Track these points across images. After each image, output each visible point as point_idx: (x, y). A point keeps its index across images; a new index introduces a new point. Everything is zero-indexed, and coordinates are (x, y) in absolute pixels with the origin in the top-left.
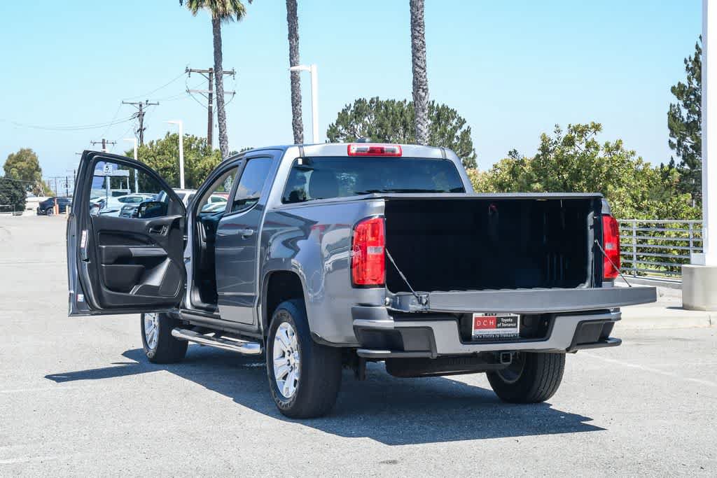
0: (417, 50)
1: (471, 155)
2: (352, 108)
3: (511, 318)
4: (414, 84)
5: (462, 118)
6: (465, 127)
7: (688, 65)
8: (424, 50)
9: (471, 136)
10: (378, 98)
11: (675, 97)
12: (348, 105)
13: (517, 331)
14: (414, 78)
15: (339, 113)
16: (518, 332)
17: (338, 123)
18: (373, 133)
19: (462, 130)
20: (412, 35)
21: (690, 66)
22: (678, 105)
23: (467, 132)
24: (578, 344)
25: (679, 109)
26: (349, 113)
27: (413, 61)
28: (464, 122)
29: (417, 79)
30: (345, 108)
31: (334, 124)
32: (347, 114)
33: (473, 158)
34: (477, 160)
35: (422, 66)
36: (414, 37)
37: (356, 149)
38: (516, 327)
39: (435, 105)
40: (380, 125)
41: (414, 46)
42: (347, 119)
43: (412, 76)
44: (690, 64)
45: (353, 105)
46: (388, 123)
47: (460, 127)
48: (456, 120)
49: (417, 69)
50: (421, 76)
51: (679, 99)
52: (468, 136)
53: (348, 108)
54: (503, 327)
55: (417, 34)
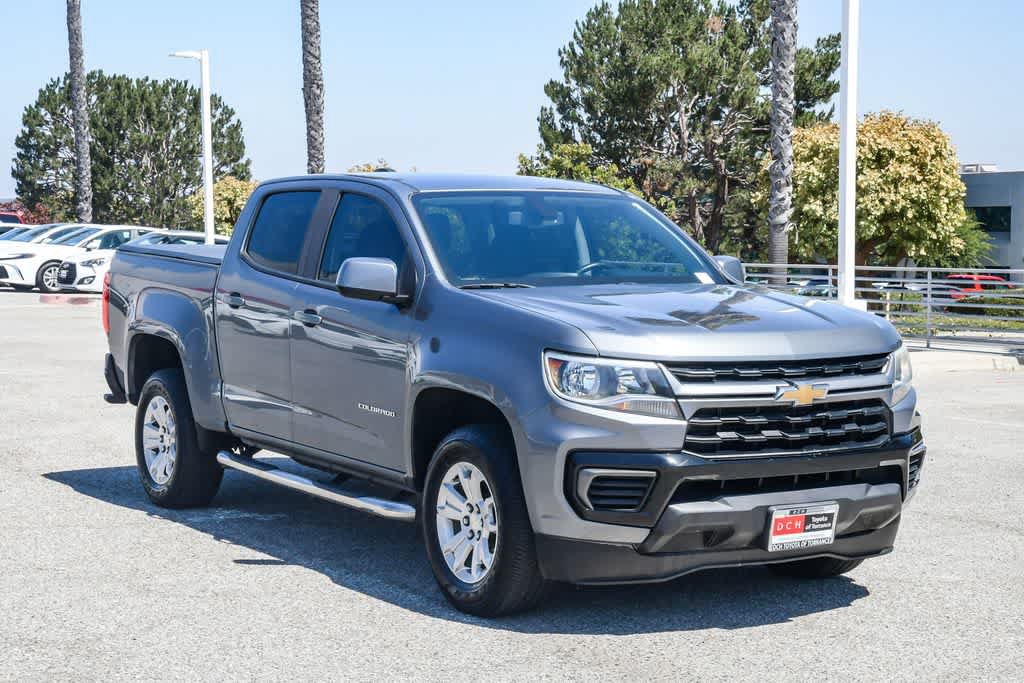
0: (309, 34)
1: (242, 161)
2: (61, 85)
4: (305, 78)
5: (230, 108)
6: (234, 120)
7: (563, 58)
8: (319, 33)
9: (243, 134)
10: (101, 72)
11: (549, 99)
12: (55, 79)
14: (305, 69)
15: (41, 91)
17: (38, 105)
18: (100, 123)
19: (229, 124)
20: (303, 13)
21: (565, 59)
22: (551, 109)
23: (237, 128)
25: (551, 114)
26: (57, 91)
27: (304, 48)
28: (232, 113)
29: (310, 72)
30: (50, 83)
31: (33, 107)
32: (54, 93)
33: (246, 165)
34: (251, 168)
35: (317, 54)
36: (305, 16)
39: (189, 87)
40: (110, 113)
41: (305, 27)
42: (55, 101)
43: (303, 66)
44: (565, 56)
45: (62, 80)
46: (123, 110)
47: (228, 120)
48: (220, 110)
49: (310, 59)
50: (315, 68)
51: (553, 100)
52: (238, 134)
53: (55, 84)
55: (309, 12)
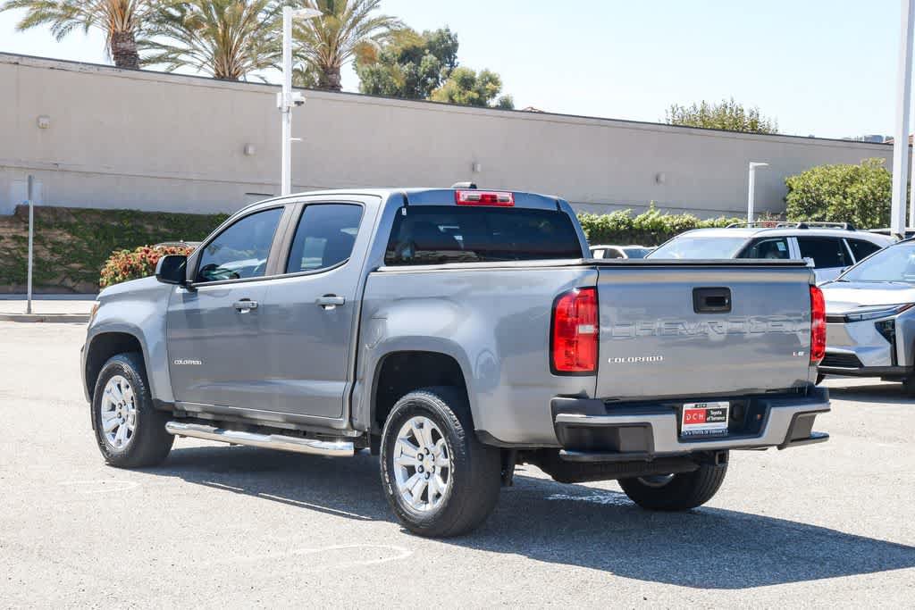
3: (720, 410)
13: (724, 425)
16: (727, 426)
24: (793, 441)
37: (466, 197)
38: (725, 421)
54: (714, 421)
